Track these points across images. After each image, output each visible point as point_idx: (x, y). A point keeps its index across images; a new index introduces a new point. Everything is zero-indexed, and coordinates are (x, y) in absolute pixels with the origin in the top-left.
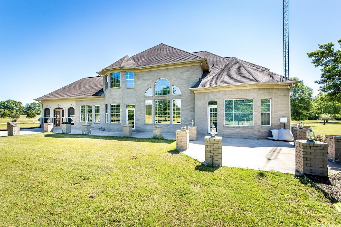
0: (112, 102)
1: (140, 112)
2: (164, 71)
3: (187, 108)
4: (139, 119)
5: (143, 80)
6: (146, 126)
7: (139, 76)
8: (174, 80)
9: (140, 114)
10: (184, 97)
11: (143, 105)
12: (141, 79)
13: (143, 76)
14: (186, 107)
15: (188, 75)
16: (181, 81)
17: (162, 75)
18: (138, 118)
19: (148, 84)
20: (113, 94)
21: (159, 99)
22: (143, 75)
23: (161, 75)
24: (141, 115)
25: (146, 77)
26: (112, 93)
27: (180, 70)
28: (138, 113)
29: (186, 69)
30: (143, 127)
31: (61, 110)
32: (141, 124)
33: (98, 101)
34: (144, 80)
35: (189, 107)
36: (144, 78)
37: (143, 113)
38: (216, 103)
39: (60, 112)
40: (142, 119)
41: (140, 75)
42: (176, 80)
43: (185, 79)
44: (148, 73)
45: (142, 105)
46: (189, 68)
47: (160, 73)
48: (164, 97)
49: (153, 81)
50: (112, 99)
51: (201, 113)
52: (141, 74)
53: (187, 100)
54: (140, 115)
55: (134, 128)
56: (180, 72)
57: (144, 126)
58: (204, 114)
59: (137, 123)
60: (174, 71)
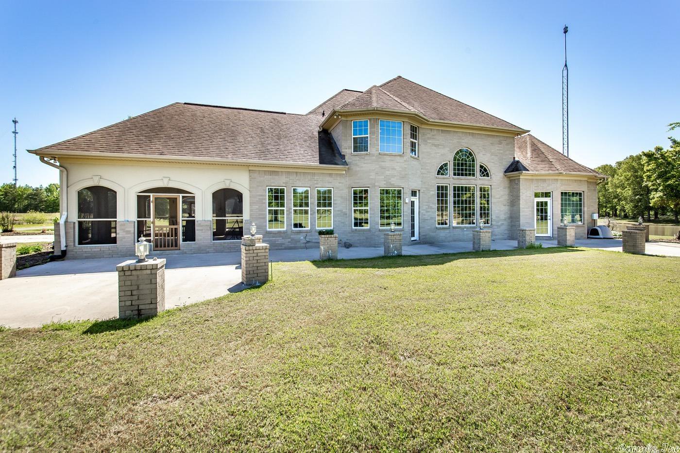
0: (385, 182)
1: (429, 206)
2: (468, 135)
3: (500, 200)
4: (427, 220)
5: (433, 145)
6: (438, 231)
7: (426, 136)
8: (483, 154)
9: (428, 210)
10: (495, 182)
11: (433, 193)
12: (430, 143)
13: (433, 138)
14: (498, 200)
15: (500, 150)
16: (493, 156)
17: (466, 143)
18: (424, 216)
19: (442, 155)
20: (387, 165)
21: (459, 183)
22: (433, 135)
23: (463, 142)
24: (429, 212)
25: (438, 140)
26: (383, 163)
27: (491, 140)
28: (425, 207)
29: (498, 139)
30: (433, 234)
31: (181, 195)
32: (429, 227)
33: (328, 178)
34: (435, 146)
35: (501, 199)
36: (436, 142)
37: (433, 207)
38: (547, 195)
39: (174, 201)
40: (432, 218)
41: (429, 136)
42: (485, 155)
43: (497, 156)
44: (443, 134)
45: (431, 193)
46: (501, 139)
47: (463, 138)
48: (467, 181)
49: (450, 149)
50: (385, 177)
51: (526, 208)
52: (430, 133)
53: (498, 188)
54: (427, 212)
55: (416, 237)
56: (491, 144)
57: (435, 232)
58: (530, 209)
59: (423, 226)
60: (482, 139)
